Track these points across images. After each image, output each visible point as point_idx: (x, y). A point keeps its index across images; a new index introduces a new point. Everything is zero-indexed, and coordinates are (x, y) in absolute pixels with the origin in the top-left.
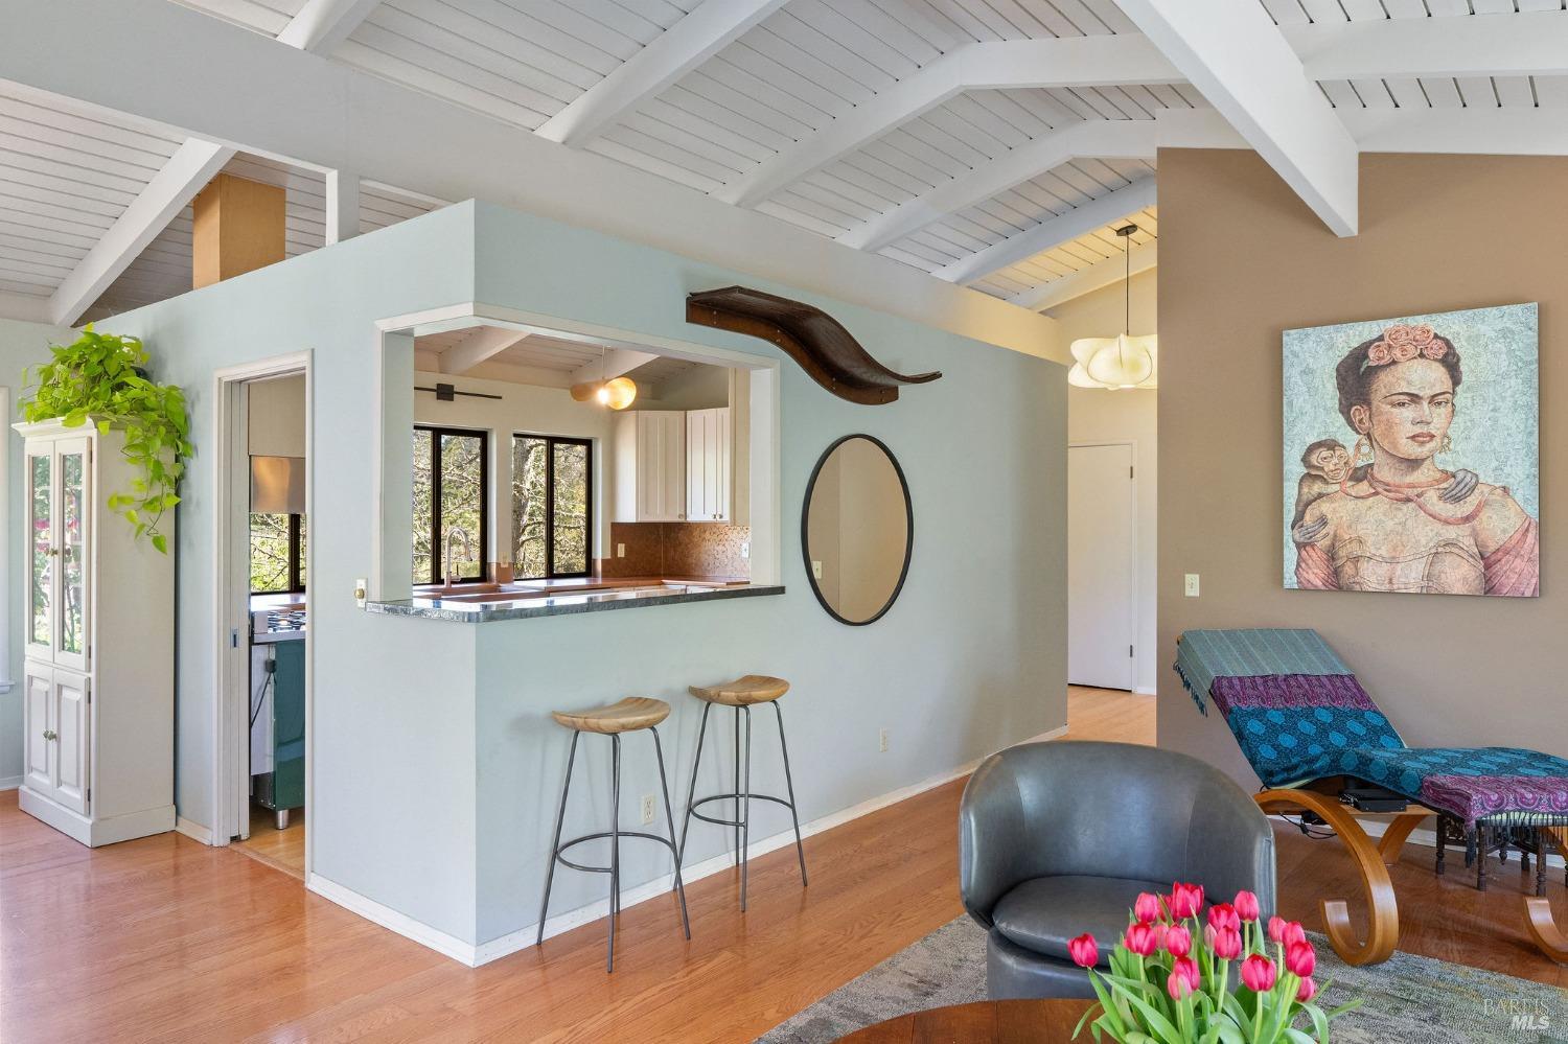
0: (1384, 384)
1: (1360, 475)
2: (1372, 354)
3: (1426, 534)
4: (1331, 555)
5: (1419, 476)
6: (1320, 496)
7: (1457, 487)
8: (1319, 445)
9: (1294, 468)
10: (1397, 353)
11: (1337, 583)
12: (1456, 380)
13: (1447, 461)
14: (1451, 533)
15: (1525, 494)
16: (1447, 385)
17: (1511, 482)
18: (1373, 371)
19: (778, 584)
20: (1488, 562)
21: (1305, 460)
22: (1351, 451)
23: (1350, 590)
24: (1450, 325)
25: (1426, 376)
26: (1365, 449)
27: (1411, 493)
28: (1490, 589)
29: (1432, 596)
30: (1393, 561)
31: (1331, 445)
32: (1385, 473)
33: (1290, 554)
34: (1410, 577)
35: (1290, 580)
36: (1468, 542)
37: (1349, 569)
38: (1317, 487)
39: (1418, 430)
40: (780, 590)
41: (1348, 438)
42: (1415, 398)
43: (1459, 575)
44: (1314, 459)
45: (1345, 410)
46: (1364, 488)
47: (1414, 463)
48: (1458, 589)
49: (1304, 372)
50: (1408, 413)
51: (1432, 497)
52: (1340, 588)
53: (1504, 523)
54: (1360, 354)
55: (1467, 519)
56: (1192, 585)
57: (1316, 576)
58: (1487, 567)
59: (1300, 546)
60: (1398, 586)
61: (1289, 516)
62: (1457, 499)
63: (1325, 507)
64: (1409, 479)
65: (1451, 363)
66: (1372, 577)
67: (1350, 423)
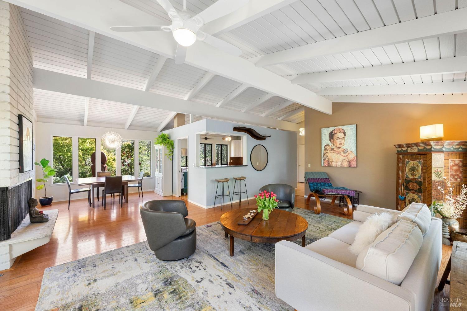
0: (335, 136)
1: (332, 149)
2: (333, 132)
3: (341, 158)
4: (328, 161)
5: (340, 150)
6: (327, 153)
7: (345, 151)
8: (326, 145)
9: (323, 149)
10: (337, 132)
11: (329, 165)
12: (345, 136)
13: (344, 147)
14: (344, 158)
15: (355, 152)
16: (344, 136)
17: (353, 150)
18: (334, 134)
19: (247, 165)
20: (350, 162)
21: (325, 147)
22: (331, 146)
23: (331, 166)
24: (344, 128)
25: (341, 135)
26: (333, 146)
27: (338, 152)
28: (350, 166)
29: (342, 167)
30: (336, 162)
31: (328, 145)
32: (335, 149)
33: (323, 161)
34: (339, 164)
35: (323, 165)
36: (347, 159)
37: (330, 163)
38: (326, 151)
39: (340, 143)
40: (247, 166)
41: (330, 144)
42: (339, 138)
43: (346, 164)
44: (326, 147)
45: (330, 140)
46: (333, 151)
47: (339, 148)
48: (345, 166)
49: (324, 135)
50: (338, 140)
51: (342, 153)
52: (329, 166)
53: (352, 156)
54: (332, 132)
55: (347, 156)
56: (309, 166)
57: (326, 164)
58: (349, 163)
59: (324, 160)
60: (337, 166)
61: (322, 156)
62: (345, 153)
63: (327, 154)
64: (339, 150)
65: (344, 133)
66: (334, 164)
67: (331, 142)
